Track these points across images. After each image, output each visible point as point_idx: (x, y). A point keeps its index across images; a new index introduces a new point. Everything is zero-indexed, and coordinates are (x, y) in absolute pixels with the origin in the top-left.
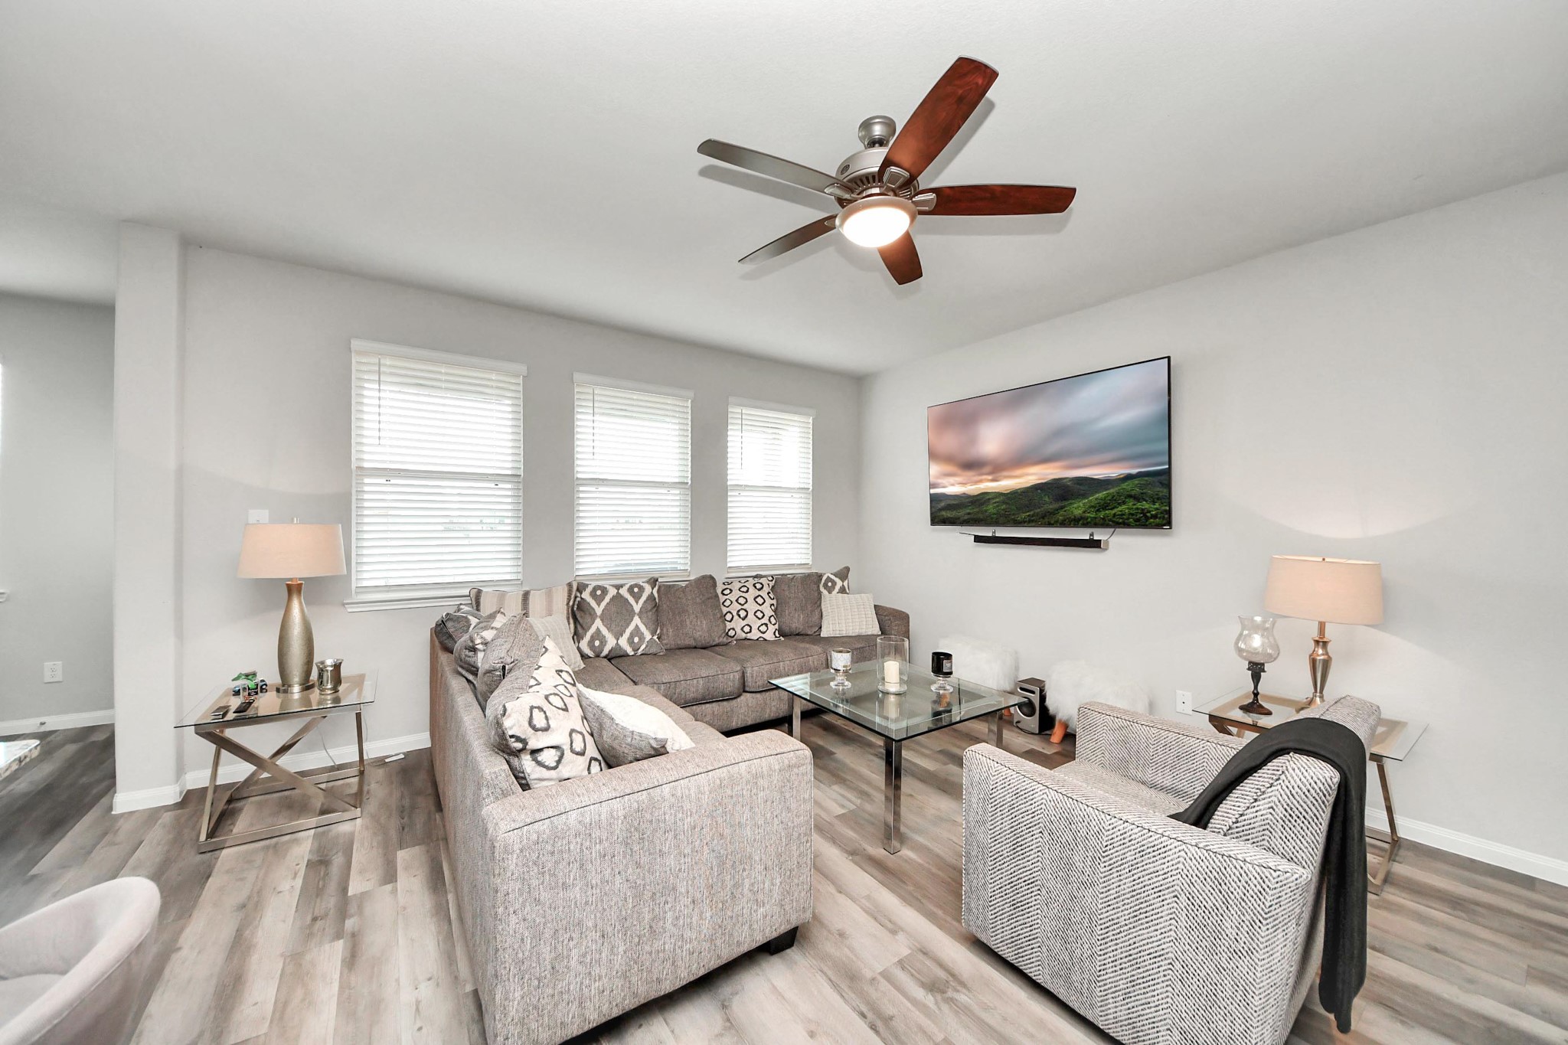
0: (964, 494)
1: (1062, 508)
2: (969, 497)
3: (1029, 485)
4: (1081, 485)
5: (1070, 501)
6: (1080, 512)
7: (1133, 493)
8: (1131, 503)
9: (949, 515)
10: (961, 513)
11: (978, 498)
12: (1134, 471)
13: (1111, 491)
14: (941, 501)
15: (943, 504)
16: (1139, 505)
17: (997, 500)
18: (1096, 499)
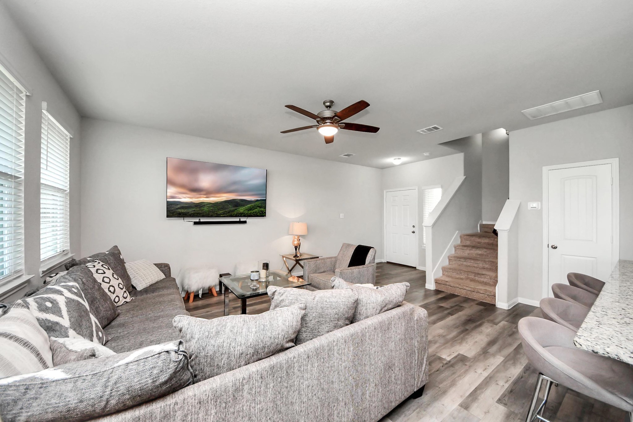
0: (192, 202)
1: (236, 209)
2: (194, 203)
3: (223, 201)
4: (242, 202)
5: (239, 207)
6: (243, 211)
7: (259, 205)
8: (258, 208)
9: (183, 211)
10: (190, 211)
11: (199, 204)
12: (259, 199)
13: (253, 204)
14: (178, 205)
15: (179, 206)
16: (261, 209)
17: (209, 205)
18: (248, 207)
